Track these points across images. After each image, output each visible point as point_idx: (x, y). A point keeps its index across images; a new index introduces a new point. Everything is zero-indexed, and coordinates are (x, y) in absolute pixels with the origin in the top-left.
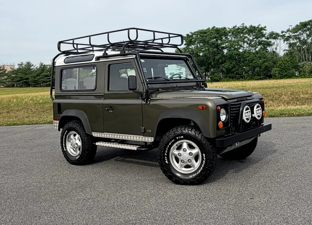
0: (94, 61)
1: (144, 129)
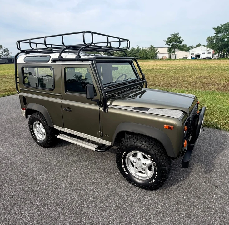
0: (50, 62)
1: (102, 133)
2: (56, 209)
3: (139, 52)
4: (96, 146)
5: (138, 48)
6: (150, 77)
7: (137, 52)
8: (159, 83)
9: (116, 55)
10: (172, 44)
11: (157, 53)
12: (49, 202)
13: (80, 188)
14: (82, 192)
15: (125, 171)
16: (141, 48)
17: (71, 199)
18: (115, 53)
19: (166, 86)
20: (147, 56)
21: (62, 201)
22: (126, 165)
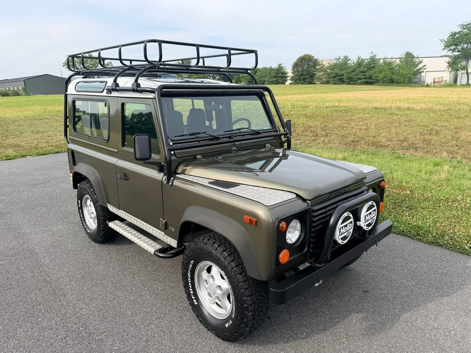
0: (105, 93)
1: (166, 223)
2: (65, 338)
3: (374, 67)
4: (158, 247)
5: (373, 60)
6: (373, 126)
7: (370, 69)
8: (389, 140)
9: (320, 74)
10: (463, 49)
11: (420, 69)
12: (60, 326)
13: (116, 315)
14: (115, 322)
15: (193, 298)
16: (380, 59)
17: (94, 329)
18: (318, 69)
19: (403, 148)
20: (394, 77)
21: (79, 328)
22: (196, 287)
